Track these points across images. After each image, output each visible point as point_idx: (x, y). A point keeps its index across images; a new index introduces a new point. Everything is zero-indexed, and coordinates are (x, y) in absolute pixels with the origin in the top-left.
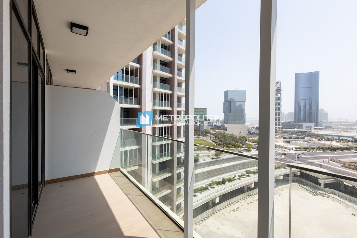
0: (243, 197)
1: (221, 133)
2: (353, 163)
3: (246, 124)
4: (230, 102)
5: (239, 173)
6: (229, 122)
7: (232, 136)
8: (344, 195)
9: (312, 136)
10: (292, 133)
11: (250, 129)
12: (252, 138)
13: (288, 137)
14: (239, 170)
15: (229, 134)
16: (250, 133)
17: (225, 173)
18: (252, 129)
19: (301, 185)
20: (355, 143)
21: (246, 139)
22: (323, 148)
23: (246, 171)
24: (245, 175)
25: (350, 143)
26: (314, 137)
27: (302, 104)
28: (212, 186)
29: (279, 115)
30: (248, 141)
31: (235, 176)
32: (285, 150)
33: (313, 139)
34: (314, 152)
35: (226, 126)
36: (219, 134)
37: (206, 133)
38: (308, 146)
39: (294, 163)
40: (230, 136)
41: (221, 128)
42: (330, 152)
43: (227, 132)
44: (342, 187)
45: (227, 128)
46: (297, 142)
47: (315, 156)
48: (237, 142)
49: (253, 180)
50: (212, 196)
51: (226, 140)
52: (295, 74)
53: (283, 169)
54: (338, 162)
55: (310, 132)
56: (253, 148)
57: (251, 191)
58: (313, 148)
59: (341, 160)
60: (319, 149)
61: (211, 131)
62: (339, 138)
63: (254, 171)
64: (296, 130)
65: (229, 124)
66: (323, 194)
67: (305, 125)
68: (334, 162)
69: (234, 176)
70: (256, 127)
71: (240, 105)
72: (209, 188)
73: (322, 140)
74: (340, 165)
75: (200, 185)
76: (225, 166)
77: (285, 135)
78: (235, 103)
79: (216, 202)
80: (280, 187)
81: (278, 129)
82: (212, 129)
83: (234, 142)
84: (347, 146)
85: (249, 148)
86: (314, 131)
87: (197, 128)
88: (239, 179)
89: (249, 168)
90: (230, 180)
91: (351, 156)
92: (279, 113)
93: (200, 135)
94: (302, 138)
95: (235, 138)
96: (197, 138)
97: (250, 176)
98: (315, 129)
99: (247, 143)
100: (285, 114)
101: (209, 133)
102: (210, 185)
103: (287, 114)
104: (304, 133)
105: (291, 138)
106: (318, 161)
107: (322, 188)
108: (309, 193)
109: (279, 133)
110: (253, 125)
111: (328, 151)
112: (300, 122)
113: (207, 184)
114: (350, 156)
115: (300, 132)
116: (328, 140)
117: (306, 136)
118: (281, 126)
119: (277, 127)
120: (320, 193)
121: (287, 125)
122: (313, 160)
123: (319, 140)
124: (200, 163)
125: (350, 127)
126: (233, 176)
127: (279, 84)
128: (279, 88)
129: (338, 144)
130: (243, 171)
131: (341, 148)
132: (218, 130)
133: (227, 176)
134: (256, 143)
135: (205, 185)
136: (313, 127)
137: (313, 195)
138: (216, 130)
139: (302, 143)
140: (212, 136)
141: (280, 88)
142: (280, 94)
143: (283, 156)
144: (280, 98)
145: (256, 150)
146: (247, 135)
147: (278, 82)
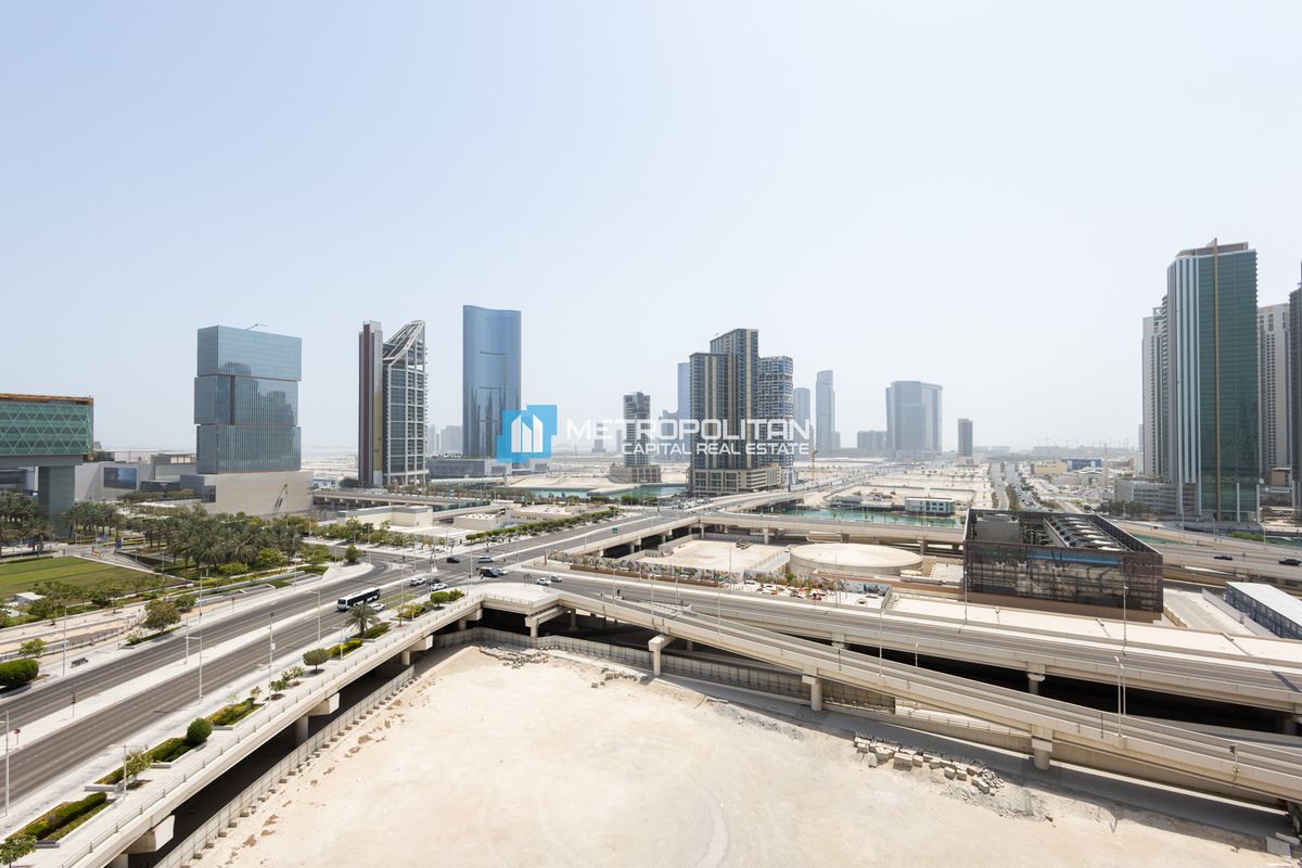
0: (295, 764)
1: (184, 517)
2: (590, 554)
3: (304, 468)
4: (229, 380)
5: (277, 671)
6: (222, 464)
7: (239, 525)
8: (577, 642)
9: (507, 494)
10: (459, 490)
11: (321, 486)
12: (327, 523)
13: (447, 505)
14: (274, 659)
15: (223, 516)
16: (319, 503)
17: (206, 693)
18: (329, 486)
19: (483, 649)
20: (593, 505)
21: (302, 528)
22: (532, 527)
23: (304, 656)
24: (300, 674)
25: (584, 506)
26: (511, 499)
27: (482, 402)
28: (125, 782)
29: (421, 434)
30: (313, 535)
31: (257, 691)
32: (437, 547)
33: (510, 504)
34: (512, 540)
35: (209, 480)
36: (171, 520)
37: (89, 523)
38: (500, 524)
39: (465, 584)
40: (232, 525)
41: (182, 492)
42: (547, 534)
43: (212, 510)
44: (573, 622)
45: (213, 489)
46: (470, 516)
47: (515, 553)
48: (266, 546)
49: (333, 682)
50: (131, 831)
51: (210, 545)
52: (464, 307)
53: (434, 614)
54: (564, 559)
55: (502, 484)
56: (333, 560)
57: (327, 729)
58: (511, 531)
59: (570, 551)
60: (524, 530)
61: (121, 512)
62: (563, 495)
63: (337, 648)
64: (468, 480)
65: (226, 470)
66: (534, 656)
67: (489, 463)
68: (556, 559)
69: (253, 692)
70: (341, 478)
71: (276, 393)
72: (110, 796)
73: (530, 504)
74: (567, 565)
75: (47, 803)
76: (205, 661)
77: (439, 499)
78: (253, 382)
79: (155, 847)
80: (425, 675)
81: (418, 481)
82: (131, 499)
83: (249, 549)
84: (578, 515)
85: (314, 562)
86: (510, 479)
87: (26, 503)
88: (275, 697)
89: (317, 639)
90: (229, 717)
91: (588, 537)
92: (421, 426)
93: (47, 539)
94: (484, 504)
95: (255, 531)
96: (24, 554)
97: (322, 671)
98: (514, 474)
99: (307, 545)
100: (438, 432)
101: (110, 518)
102: (117, 777)
103: (442, 431)
104: (487, 488)
105: (457, 507)
106: (523, 567)
107: (533, 641)
108: (504, 665)
109: (420, 493)
110: (330, 470)
111: (544, 534)
112: (478, 457)
113: (100, 782)
114: (583, 538)
115: (479, 486)
116: (542, 502)
117: (493, 498)
118: (427, 471)
119: (413, 476)
120: (528, 656)
121: (443, 468)
122: (512, 566)
123: (524, 505)
124: (51, 682)
125: (581, 466)
126: (244, 696)
127: (418, 331)
128: (419, 344)
129: (561, 512)
130: (295, 659)
131: (567, 521)
132: (163, 505)
133: (217, 703)
134: (342, 538)
135: (87, 789)
136: (509, 470)
137: (514, 667)
138: (153, 504)
139: (482, 518)
140: (128, 533)
141: (423, 344)
142: (422, 363)
143: (435, 570)
144: (421, 377)
145: (346, 565)
146: (309, 510)
147: (414, 326)
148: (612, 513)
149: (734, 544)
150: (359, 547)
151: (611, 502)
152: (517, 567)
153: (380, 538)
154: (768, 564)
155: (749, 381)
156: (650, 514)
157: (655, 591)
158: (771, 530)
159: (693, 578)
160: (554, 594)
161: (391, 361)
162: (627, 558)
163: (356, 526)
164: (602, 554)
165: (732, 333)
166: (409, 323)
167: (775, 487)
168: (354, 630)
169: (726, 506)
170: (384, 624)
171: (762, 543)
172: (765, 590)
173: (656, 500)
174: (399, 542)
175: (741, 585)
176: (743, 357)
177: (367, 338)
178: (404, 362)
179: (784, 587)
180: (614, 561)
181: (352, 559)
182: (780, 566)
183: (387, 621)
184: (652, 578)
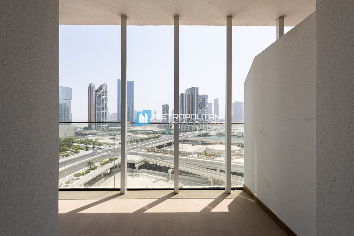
2: (153, 148)
5: (67, 179)
8: (149, 171)
9: (130, 131)
11: (78, 129)
12: (80, 139)
13: (113, 134)
14: (66, 176)
16: (77, 134)
18: (80, 129)
20: (153, 134)
21: (73, 140)
22: (137, 140)
23: (74, 175)
24: (73, 179)
25: (151, 135)
29: (106, 115)
30: (76, 142)
32: (111, 146)
33: (131, 134)
34: (131, 144)
38: (128, 140)
39: (119, 155)
42: (141, 142)
44: (148, 165)
47: (132, 147)
48: (63, 145)
49: (83, 182)
52: (118, 80)
53: (110, 163)
54: (146, 149)
56: (82, 149)
58: (131, 141)
59: (147, 147)
60: (134, 141)
62: (145, 132)
63: (83, 173)
64: (119, 127)
66: (137, 175)
68: (143, 149)
69: (61, 185)
70: (83, 127)
73: (136, 134)
74: (146, 151)
77: (111, 133)
80: (108, 180)
81: (105, 128)
84: (150, 137)
85: (76, 150)
86: (131, 128)
88: (67, 186)
89: (78, 170)
92: (106, 113)
95: (60, 141)
97: (79, 179)
98: (132, 126)
99: (74, 145)
100: (110, 114)
103: (112, 114)
105: (116, 135)
106: (134, 151)
107: (137, 171)
108: (129, 177)
109: (106, 131)
114: (151, 143)
116: (140, 134)
118: (107, 125)
119: (104, 126)
120: (135, 175)
122: (131, 151)
123: (134, 134)
127: (105, 86)
128: (105, 90)
129: (145, 136)
130: (72, 176)
131: (146, 139)
134: (84, 143)
136: (130, 125)
137: (132, 178)
142: (106, 95)
143: (110, 152)
144: (106, 99)
145: (85, 151)
146: (74, 136)
147: (104, 85)
148: (159, 137)
149: (192, 145)
150: (89, 146)
151: (158, 134)
152: (133, 151)
153: (95, 143)
154: (200, 150)
155: (196, 101)
156: (169, 137)
157: (170, 157)
158: (201, 141)
159: (181, 154)
160: (143, 158)
161: (97, 95)
162: (163, 149)
163: (88, 140)
164: (156, 147)
165: (191, 88)
166: (102, 84)
167: (203, 130)
168: (88, 168)
169: (189, 135)
170: (96, 166)
171: (199, 144)
172: (199, 157)
173: (171, 133)
174: (100, 144)
175: (193, 155)
176: (194, 95)
177: (91, 88)
178: (101, 95)
179: (204, 156)
180: (159, 149)
181: (87, 149)
182: (204, 150)
183: (97, 165)
184: (169, 154)
